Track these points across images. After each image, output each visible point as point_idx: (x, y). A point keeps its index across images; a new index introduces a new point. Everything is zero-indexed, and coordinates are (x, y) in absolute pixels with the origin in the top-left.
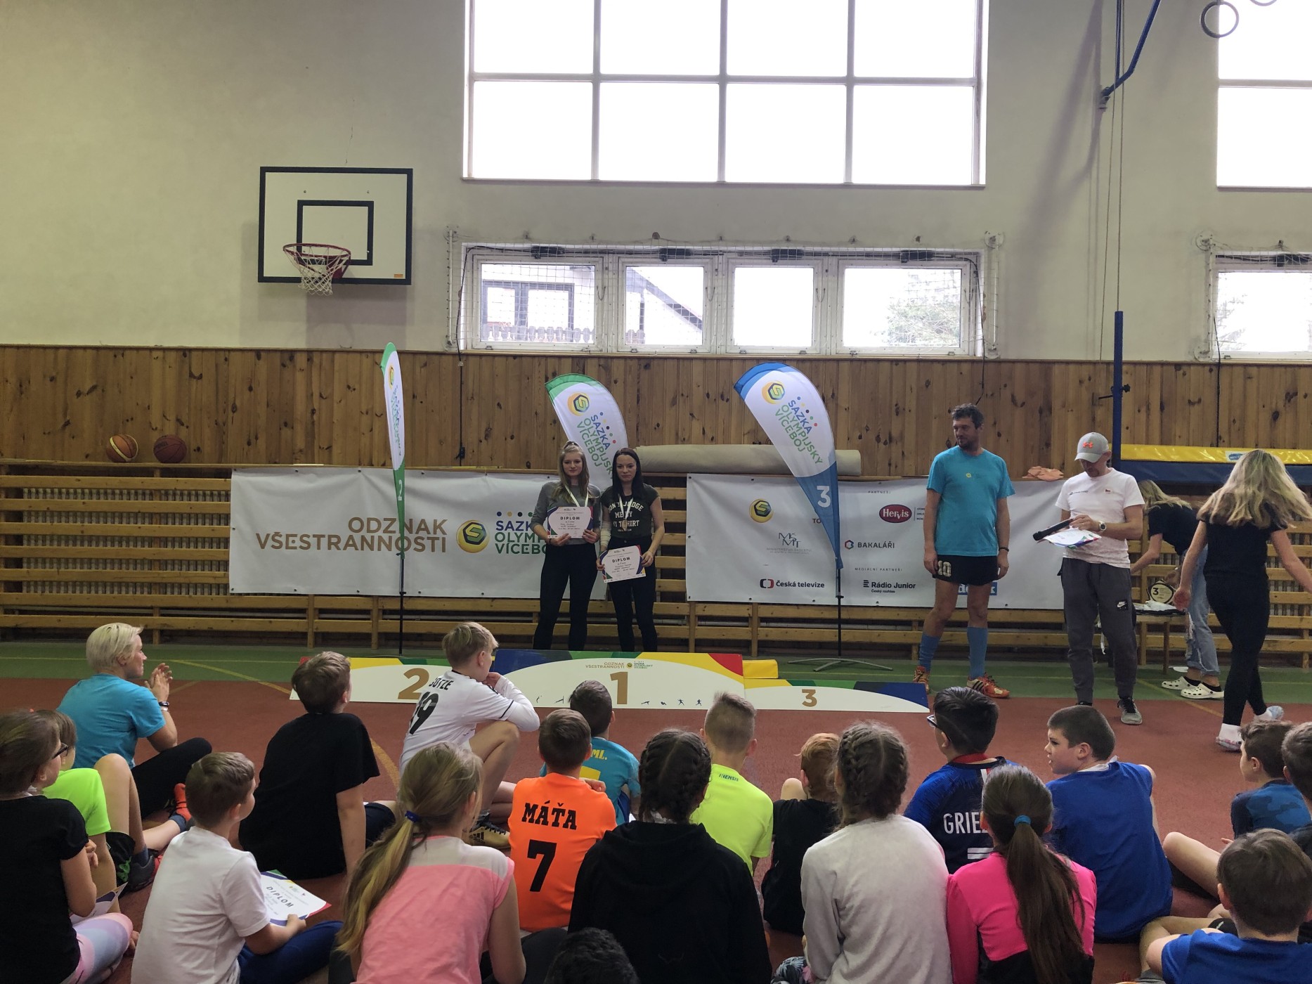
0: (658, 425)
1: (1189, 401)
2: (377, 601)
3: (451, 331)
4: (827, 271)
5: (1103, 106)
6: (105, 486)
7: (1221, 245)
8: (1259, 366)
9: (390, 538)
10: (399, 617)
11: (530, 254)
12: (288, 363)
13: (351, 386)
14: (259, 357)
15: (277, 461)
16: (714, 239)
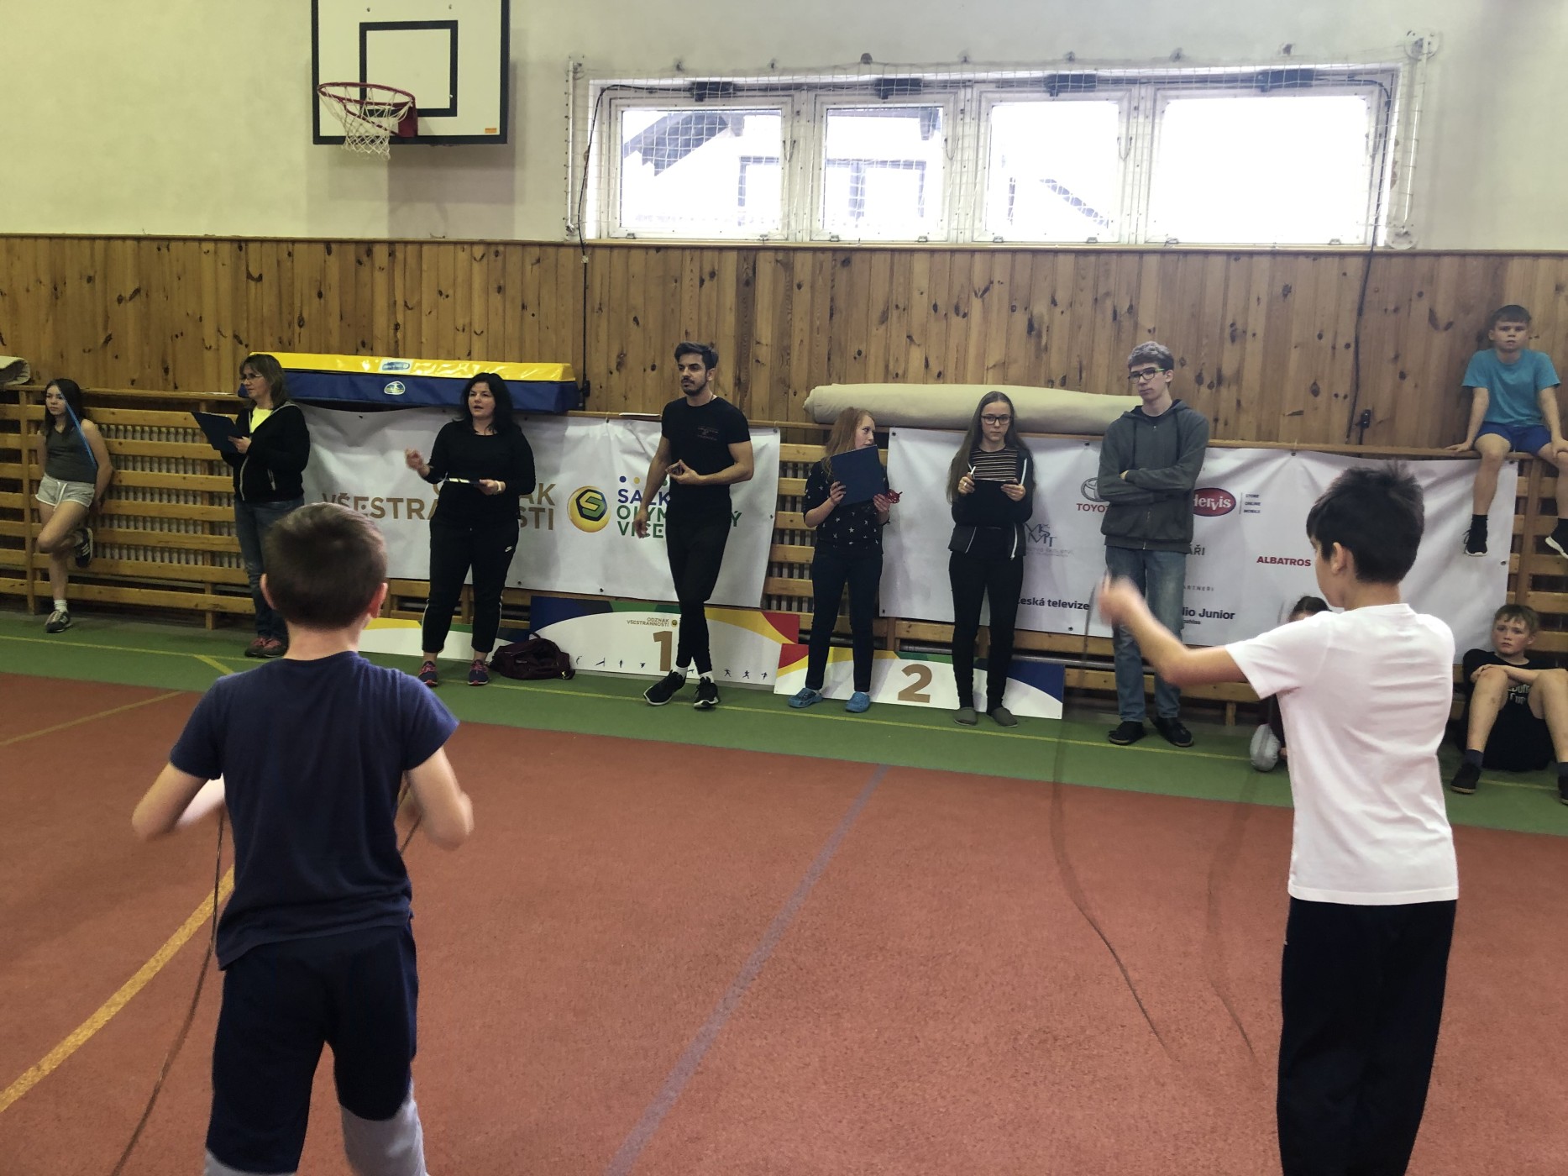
3: (571, 211)
4: (1136, 108)
11: (688, 94)
12: (365, 259)
13: (443, 292)
14: (329, 252)
16: (956, 59)
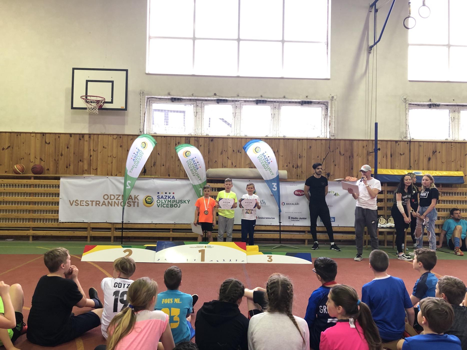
0: (216, 161)
1: (400, 154)
2: (113, 225)
3: (142, 127)
4: (275, 108)
5: (370, 52)
6: (13, 183)
7: (410, 100)
8: (423, 142)
9: (118, 202)
10: (121, 230)
11: (170, 100)
12: (82, 138)
13: (105, 147)
14: (71, 136)
15: (77, 174)
16: (236, 96)
